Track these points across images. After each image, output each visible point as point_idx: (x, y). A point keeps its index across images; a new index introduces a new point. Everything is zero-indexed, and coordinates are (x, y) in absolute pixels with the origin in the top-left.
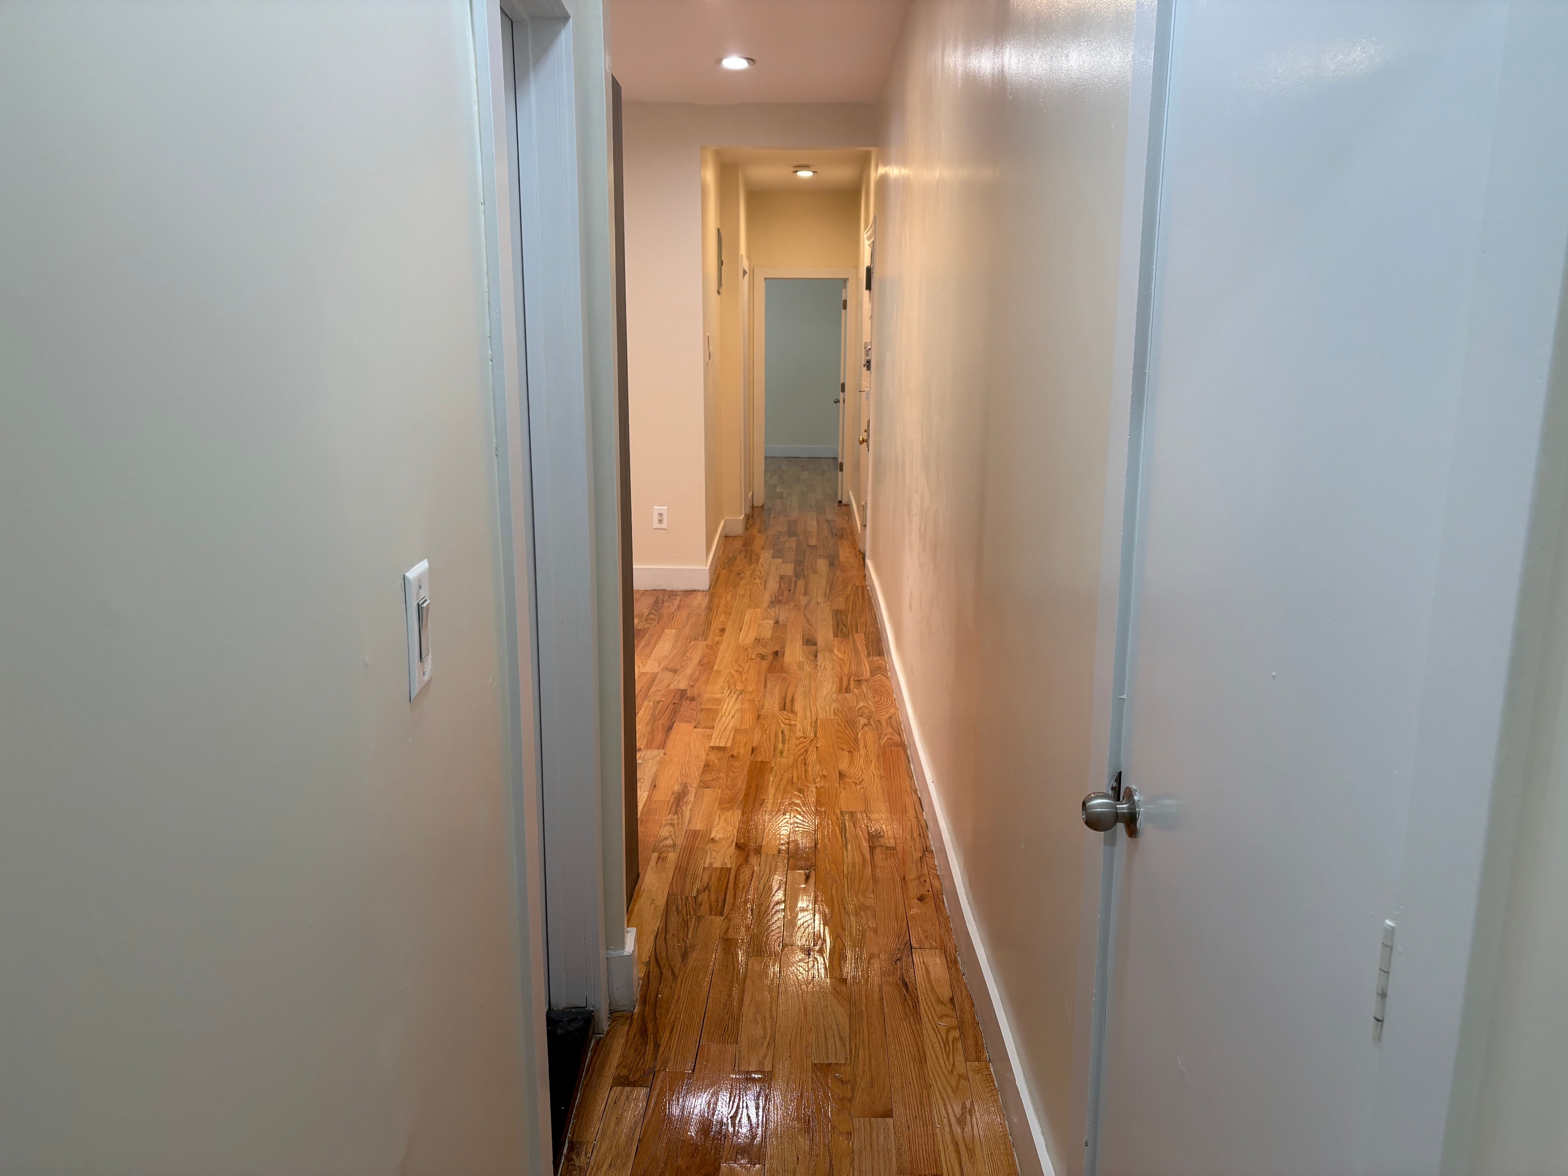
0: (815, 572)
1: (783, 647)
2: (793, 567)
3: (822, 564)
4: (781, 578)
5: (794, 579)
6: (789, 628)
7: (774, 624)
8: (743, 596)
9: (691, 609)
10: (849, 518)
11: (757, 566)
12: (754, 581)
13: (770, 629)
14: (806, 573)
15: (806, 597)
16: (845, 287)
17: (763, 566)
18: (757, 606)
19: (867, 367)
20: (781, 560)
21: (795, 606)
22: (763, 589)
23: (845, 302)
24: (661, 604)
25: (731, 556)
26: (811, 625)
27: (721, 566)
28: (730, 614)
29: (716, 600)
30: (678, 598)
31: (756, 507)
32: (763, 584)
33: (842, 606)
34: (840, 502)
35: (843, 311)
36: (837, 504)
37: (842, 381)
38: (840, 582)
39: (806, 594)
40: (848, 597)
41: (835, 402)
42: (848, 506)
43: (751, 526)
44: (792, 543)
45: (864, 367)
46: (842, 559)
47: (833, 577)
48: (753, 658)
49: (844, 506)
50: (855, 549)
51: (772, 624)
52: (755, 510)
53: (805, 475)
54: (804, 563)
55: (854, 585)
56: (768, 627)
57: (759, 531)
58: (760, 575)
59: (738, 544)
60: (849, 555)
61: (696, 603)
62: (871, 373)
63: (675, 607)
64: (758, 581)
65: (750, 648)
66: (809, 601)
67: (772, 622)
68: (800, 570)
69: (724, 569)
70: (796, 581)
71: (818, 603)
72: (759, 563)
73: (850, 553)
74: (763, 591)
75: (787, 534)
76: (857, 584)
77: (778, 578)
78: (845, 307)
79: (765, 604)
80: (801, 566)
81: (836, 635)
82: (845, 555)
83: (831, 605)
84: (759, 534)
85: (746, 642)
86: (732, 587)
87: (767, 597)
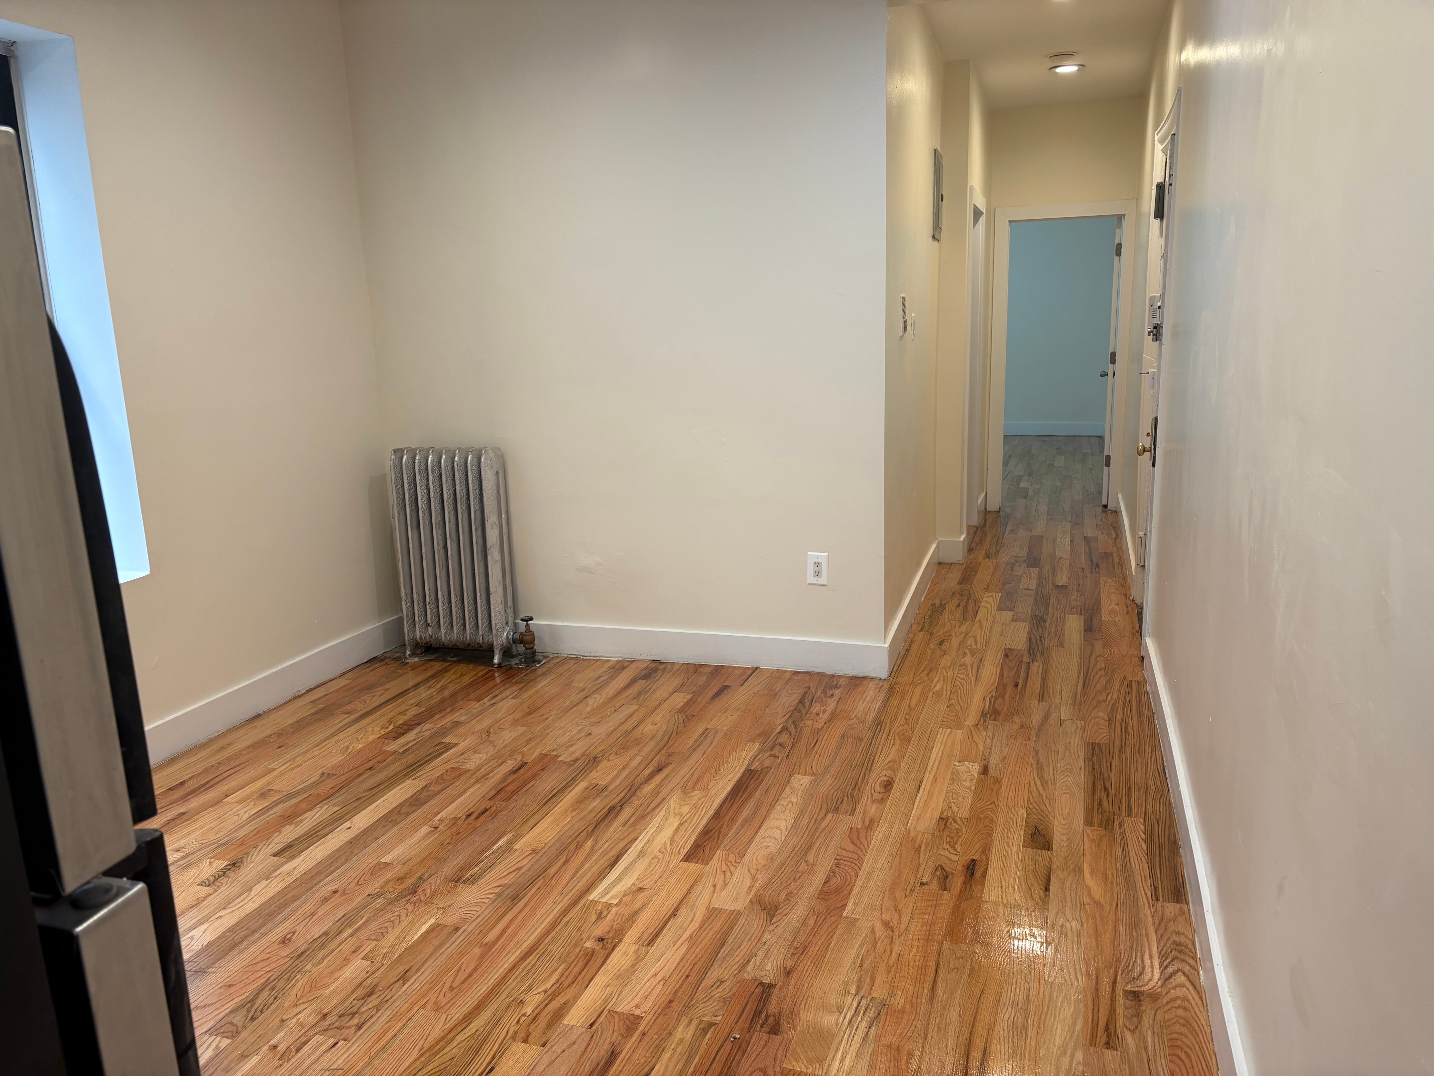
0: (1061, 644)
1: (986, 850)
2: (1026, 630)
3: (1074, 625)
4: (1006, 656)
5: (1025, 660)
6: (1004, 788)
7: (979, 774)
8: (938, 694)
9: (850, 722)
10: (1117, 534)
11: (973, 625)
12: (963, 661)
13: (970, 788)
14: (1046, 645)
15: (1041, 703)
16: (1120, 226)
17: (981, 627)
18: (959, 725)
19: (1154, 335)
20: (1010, 614)
21: (1022, 726)
22: (973, 679)
23: (1119, 246)
24: (807, 708)
25: (937, 602)
26: (1044, 783)
27: (918, 623)
28: (909, 740)
29: (895, 702)
30: (837, 692)
31: (989, 512)
32: (975, 667)
33: (1102, 736)
34: (1105, 506)
35: (1116, 258)
36: (1100, 509)
37: (1111, 350)
38: (1100, 669)
39: (1042, 697)
40: (1114, 709)
41: (1102, 376)
42: (1116, 512)
43: (977, 545)
44: (1029, 580)
45: (1149, 334)
46: (1105, 616)
47: (1090, 656)
48: (925, 880)
49: (1109, 512)
50: (1125, 595)
51: (976, 775)
52: (988, 517)
53: (1060, 461)
54: (1045, 622)
55: (1125, 678)
56: (967, 784)
57: (988, 556)
58: (974, 646)
59: (952, 580)
60: (1116, 607)
61: (861, 706)
62: (1161, 345)
63: (825, 717)
64: (968, 659)
65: (927, 846)
66: (1046, 717)
67: (975, 768)
68: (1038, 638)
69: (921, 630)
70: (1029, 663)
71: (1061, 722)
72: (977, 619)
73: (1118, 605)
74: (973, 683)
75: (1025, 562)
76: (1130, 678)
77: (1001, 654)
78: (1119, 253)
79: (970, 721)
80: (1040, 629)
81: (1089, 822)
82: (1110, 607)
83: (1083, 729)
84: (987, 560)
85: (921, 827)
86: (925, 673)
87: (977, 701)
